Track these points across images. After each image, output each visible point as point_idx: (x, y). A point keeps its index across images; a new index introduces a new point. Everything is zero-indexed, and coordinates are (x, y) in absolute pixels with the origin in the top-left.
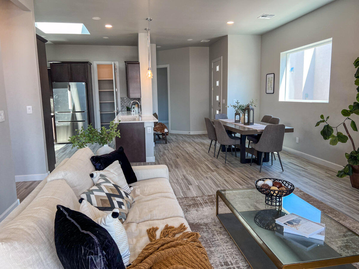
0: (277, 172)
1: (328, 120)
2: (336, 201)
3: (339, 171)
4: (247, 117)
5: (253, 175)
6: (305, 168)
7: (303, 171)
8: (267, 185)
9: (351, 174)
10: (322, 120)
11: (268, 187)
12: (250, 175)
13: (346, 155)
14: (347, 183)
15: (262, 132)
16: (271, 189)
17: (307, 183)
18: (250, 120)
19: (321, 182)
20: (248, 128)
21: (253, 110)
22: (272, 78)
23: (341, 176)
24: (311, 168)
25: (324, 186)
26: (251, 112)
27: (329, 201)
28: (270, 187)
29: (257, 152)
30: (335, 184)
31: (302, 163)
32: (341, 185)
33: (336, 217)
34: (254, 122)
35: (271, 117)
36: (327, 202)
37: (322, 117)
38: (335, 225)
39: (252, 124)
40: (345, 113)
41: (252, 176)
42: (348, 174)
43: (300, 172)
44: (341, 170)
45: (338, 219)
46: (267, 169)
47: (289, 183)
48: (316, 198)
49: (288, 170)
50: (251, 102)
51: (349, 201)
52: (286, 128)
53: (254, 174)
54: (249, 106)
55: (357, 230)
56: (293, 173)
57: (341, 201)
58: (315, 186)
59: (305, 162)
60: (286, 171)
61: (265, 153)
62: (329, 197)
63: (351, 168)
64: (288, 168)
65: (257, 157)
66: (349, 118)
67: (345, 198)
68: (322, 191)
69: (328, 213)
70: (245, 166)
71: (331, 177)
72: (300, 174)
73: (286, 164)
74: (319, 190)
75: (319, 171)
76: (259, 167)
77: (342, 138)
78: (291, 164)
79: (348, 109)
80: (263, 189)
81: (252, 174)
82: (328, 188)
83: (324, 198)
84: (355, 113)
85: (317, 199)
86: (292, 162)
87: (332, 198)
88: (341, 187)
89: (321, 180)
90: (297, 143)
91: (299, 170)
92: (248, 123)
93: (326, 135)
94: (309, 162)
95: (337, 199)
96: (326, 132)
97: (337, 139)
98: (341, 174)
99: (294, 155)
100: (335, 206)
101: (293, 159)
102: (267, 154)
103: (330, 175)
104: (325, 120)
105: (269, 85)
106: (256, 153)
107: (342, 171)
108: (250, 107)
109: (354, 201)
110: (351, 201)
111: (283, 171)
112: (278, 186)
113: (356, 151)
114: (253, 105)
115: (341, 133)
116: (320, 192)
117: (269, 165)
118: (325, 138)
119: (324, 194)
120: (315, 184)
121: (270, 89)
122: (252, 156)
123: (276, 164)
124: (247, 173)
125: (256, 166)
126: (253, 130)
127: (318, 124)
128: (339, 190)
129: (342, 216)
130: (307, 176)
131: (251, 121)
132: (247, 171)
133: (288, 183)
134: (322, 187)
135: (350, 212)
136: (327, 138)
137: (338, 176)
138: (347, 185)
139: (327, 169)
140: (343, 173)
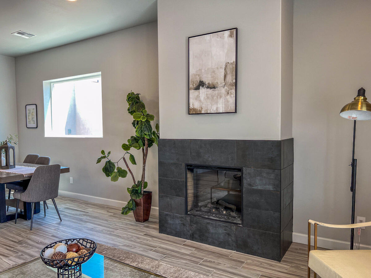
0: (53, 223)
1: (110, 155)
2: (127, 242)
3: (123, 208)
4: (5, 159)
5: (22, 237)
6: (86, 211)
7: (84, 215)
8: (60, 254)
9: (134, 208)
10: (103, 156)
11: (63, 256)
12: (18, 237)
13: (128, 190)
14: (130, 219)
15: (30, 176)
16: (67, 258)
17: (92, 229)
18: (9, 163)
19: (106, 224)
20: (8, 173)
21: (13, 148)
22: (34, 109)
23: (126, 214)
24: (91, 210)
25: (112, 228)
26: (11, 151)
27: (121, 245)
28: (65, 256)
29: (24, 203)
30: (120, 222)
31: (81, 206)
32: (126, 222)
33: (134, 262)
34: (16, 164)
35: (37, 156)
36: (119, 246)
37: (103, 152)
38: (136, 272)
39: (14, 166)
40: (126, 147)
41: (21, 239)
42: (132, 209)
43: (81, 218)
44: (124, 207)
45: (136, 263)
46: (39, 223)
47: (88, 240)
48: (107, 245)
49: (66, 219)
50: (9, 138)
51: (138, 238)
52: (61, 168)
53: (23, 234)
54: (6, 143)
55: (157, 269)
56: (74, 221)
57: (132, 241)
58: (102, 231)
59: (84, 205)
60: (65, 220)
61: (35, 203)
62: (119, 239)
63: (134, 202)
64: (66, 216)
65: (23, 210)
66: (128, 153)
67: (134, 236)
68: (110, 234)
69: (124, 260)
70: (8, 226)
71: (114, 215)
72: (81, 220)
73: (63, 211)
74: (107, 234)
75: (100, 212)
76: (28, 223)
77: (122, 173)
78: (69, 210)
79: (128, 144)
80: (55, 262)
81: (19, 235)
82: (115, 229)
83: (115, 243)
84: (134, 147)
85: (109, 245)
86: (69, 207)
87: (122, 240)
88: (127, 224)
89: (105, 222)
90: (71, 184)
91: (80, 215)
92: (7, 166)
93: (109, 172)
94: (88, 204)
95: (128, 239)
96: (108, 169)
97: (118, 174)
98: (125, 211)
99: (69, 198)
100: (128, 249)
101: (68, 203)
102: (37, 204)
103: (112, 214)
104: (107, 156)
105: (30, 117)
106: (21, 205)
107: (126, 207)
108: (8, 144)
109: (143, 237)
110: (140, 237)
111: (61, 221)
112: (74, 250)
113: (136, 185)
114: (12, 141)
115: (121, 168)
116: (108, 236)
117: (40, 217)
118: (108, 175)
119: (114, 238)
120: (101, 228)
121: (32, 122)
122: (17, 210)
123: (51, 214)
124: (12, 235)
125: (24, 222)
126: (17, 175)
127: (99, 161)
128: (126, 228)
129: (139, 258)
130: (90, 220)
131: (12, 163)
132: (10, 232)
133: (86, 240)
134: (108, 229)
135: (144, 251)
136: (110, 175)
137: (123, 213)
138: (131, 221)
139: (107, 208)
140: (127, 209)
